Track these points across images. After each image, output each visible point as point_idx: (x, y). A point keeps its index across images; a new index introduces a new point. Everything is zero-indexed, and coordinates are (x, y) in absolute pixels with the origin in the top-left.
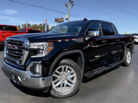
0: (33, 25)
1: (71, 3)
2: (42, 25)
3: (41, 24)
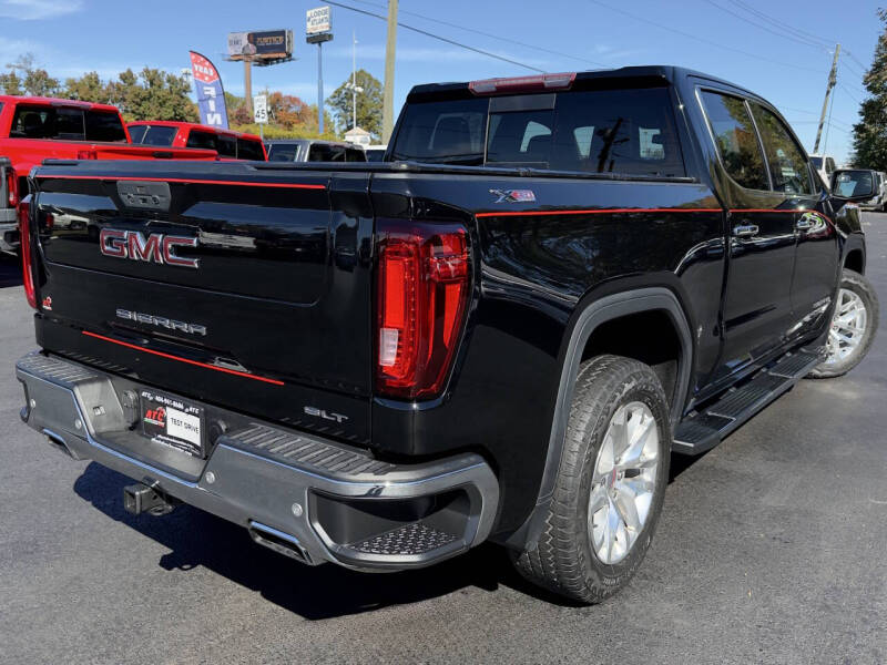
0: (71, 83)
2: (141, 82)
3: (127, 77)
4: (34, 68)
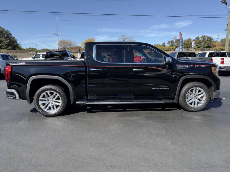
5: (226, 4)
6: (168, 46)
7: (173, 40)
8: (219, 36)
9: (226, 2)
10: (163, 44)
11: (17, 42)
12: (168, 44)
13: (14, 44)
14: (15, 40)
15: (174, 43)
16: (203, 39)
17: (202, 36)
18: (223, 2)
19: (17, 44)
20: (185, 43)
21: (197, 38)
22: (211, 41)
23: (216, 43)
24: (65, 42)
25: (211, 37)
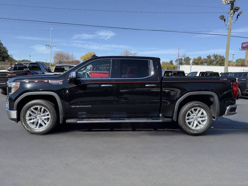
1: (234, 12)
4: (186, 56)
5: (225, 20)
6: (176, 64)
7: (181, 58)
8: (234, 56)
9: (224, 18)
10: (170, 62)
11: (8, 52)
12: (175, 62)
13: (4, 55)
14: (6, 51)
15: (183, 61)
16: (215, 58)
17: (214, 55)
18: (222, 18)
19: (8, 55)
20: (195, 62)
21: (208, 57)
22: (223, 61)
23: (231, 63)
24: (62, 55)
25: (223, 56)
